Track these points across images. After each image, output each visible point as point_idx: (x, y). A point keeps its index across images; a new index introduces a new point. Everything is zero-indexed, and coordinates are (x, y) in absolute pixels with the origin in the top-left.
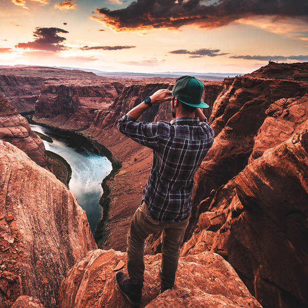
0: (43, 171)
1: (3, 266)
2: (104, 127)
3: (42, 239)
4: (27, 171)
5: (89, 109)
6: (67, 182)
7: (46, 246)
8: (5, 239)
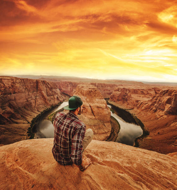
2: (143, 110)
5: (135, 100)
6: (117, 133)
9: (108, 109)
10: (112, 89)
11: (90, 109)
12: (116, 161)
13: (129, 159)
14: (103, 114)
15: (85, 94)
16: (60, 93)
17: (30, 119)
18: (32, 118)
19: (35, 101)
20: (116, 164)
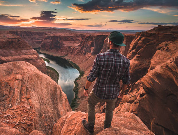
0: (45, 76)
1: (25, 118)
2: (76, 55)
3: (44, 107)
4: (37, 76)
5: (68, 46)
6: (57, 81)
7: (47, 110)
8: (26, 107)
9: (41, 60)
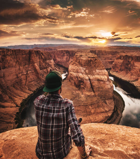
5: (139, 69)
9: (110, 82)
10: (114, 57)
11: (89, 83)
12: (120, 149)
13: (134, 144)
14: (104, 88)
15: (84, 64)
16: (54, 64)
17: (19, 102)
18: (22, 100)
19: (26, 77)
20: (120, 153)
